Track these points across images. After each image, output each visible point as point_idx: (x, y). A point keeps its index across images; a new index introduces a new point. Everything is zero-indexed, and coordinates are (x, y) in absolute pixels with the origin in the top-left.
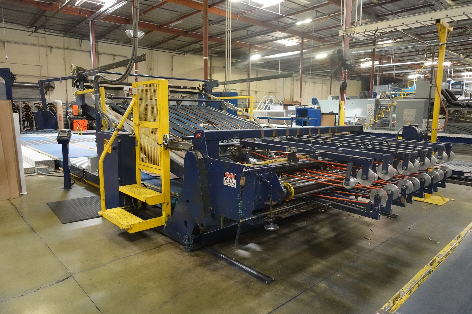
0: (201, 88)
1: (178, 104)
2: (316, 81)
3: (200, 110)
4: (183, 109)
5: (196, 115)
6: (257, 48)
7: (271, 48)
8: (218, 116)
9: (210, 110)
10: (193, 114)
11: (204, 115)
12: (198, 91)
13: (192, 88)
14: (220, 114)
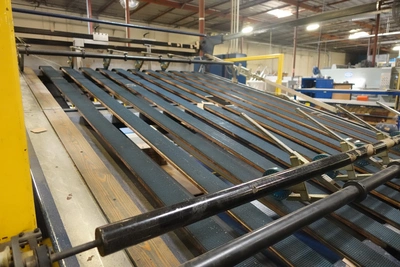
0: (198, 46)
1: (164, 70)
2: (303, 53)
3: (196, 78)
4: (170, 76)
5: (190, 85)
6: (249, 20)
7: (263, 20)
8: (226, 87)
9: (212, 79)
10: (186, 83)
11: (203, 85)
12: (194, 51)
13: (186, 46)
14: (228, 84)
